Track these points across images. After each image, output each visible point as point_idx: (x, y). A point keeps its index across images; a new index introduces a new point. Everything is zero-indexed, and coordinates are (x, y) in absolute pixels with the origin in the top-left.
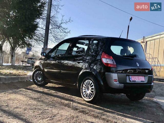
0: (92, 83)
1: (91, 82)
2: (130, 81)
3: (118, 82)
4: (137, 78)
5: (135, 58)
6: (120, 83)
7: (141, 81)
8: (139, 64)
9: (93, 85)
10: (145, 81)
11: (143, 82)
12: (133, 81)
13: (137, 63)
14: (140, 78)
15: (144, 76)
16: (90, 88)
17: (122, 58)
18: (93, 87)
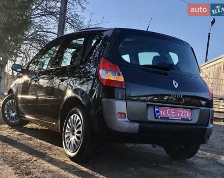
0: (79, 121)
1: (78, 118)
2: (156, 118)
3: (126, 119)
4: (173, 111)
5: (172, 71)
6: (132, 121)
7: (183, 119)
8: (177, 84)
9: (80, 124)
10: (191, 120)
11: (188, 120)
12: (161, 118)
13: (174, 81)
14: (181, 113)
15: (191, 109)
16: (76, 131)
17: (143, 69)
18: (81, 129)
